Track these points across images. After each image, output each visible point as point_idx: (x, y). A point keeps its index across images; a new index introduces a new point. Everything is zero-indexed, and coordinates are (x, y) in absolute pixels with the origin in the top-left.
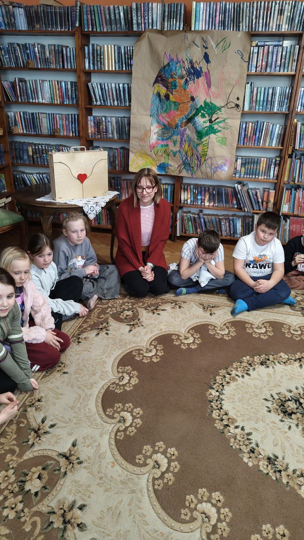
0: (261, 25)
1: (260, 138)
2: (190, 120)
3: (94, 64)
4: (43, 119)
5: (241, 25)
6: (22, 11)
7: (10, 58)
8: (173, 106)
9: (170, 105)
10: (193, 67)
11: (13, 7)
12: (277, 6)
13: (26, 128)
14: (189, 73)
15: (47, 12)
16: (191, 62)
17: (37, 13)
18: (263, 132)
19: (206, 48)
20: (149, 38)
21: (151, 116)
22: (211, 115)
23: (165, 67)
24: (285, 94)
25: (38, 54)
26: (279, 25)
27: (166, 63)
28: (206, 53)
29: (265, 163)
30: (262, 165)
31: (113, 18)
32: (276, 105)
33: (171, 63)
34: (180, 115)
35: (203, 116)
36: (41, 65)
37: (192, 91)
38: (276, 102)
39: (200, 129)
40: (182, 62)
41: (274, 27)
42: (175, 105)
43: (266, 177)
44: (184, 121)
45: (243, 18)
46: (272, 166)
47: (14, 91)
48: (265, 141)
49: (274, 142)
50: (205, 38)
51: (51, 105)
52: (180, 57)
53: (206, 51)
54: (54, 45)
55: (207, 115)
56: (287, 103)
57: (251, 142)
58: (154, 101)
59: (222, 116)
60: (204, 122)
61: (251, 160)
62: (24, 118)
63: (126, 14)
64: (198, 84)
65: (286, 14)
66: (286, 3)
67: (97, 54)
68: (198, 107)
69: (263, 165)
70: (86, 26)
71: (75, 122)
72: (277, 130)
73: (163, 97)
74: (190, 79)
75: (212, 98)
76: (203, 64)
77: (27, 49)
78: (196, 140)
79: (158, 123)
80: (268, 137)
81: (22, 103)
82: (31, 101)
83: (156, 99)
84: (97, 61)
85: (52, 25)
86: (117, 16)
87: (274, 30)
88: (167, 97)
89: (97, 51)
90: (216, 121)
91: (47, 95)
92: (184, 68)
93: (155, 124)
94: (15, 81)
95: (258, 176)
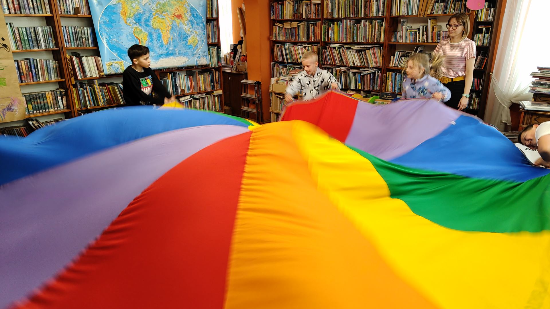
1: (37, 74)
18: (39, 68)
24: (48, 33)
29: (51, 96)
30: (48, 98)
32: (43, 43)
38: (42, 41)
43: (56, 109)
46: (59, 98)
48: (43, 76)
49: (53, 76)
56: (52, 40)
57: (28, 79)
61: (36, 96)
69: (50, 99)
72: (52, 65)
80: (46, 73)
95: (49, 109)
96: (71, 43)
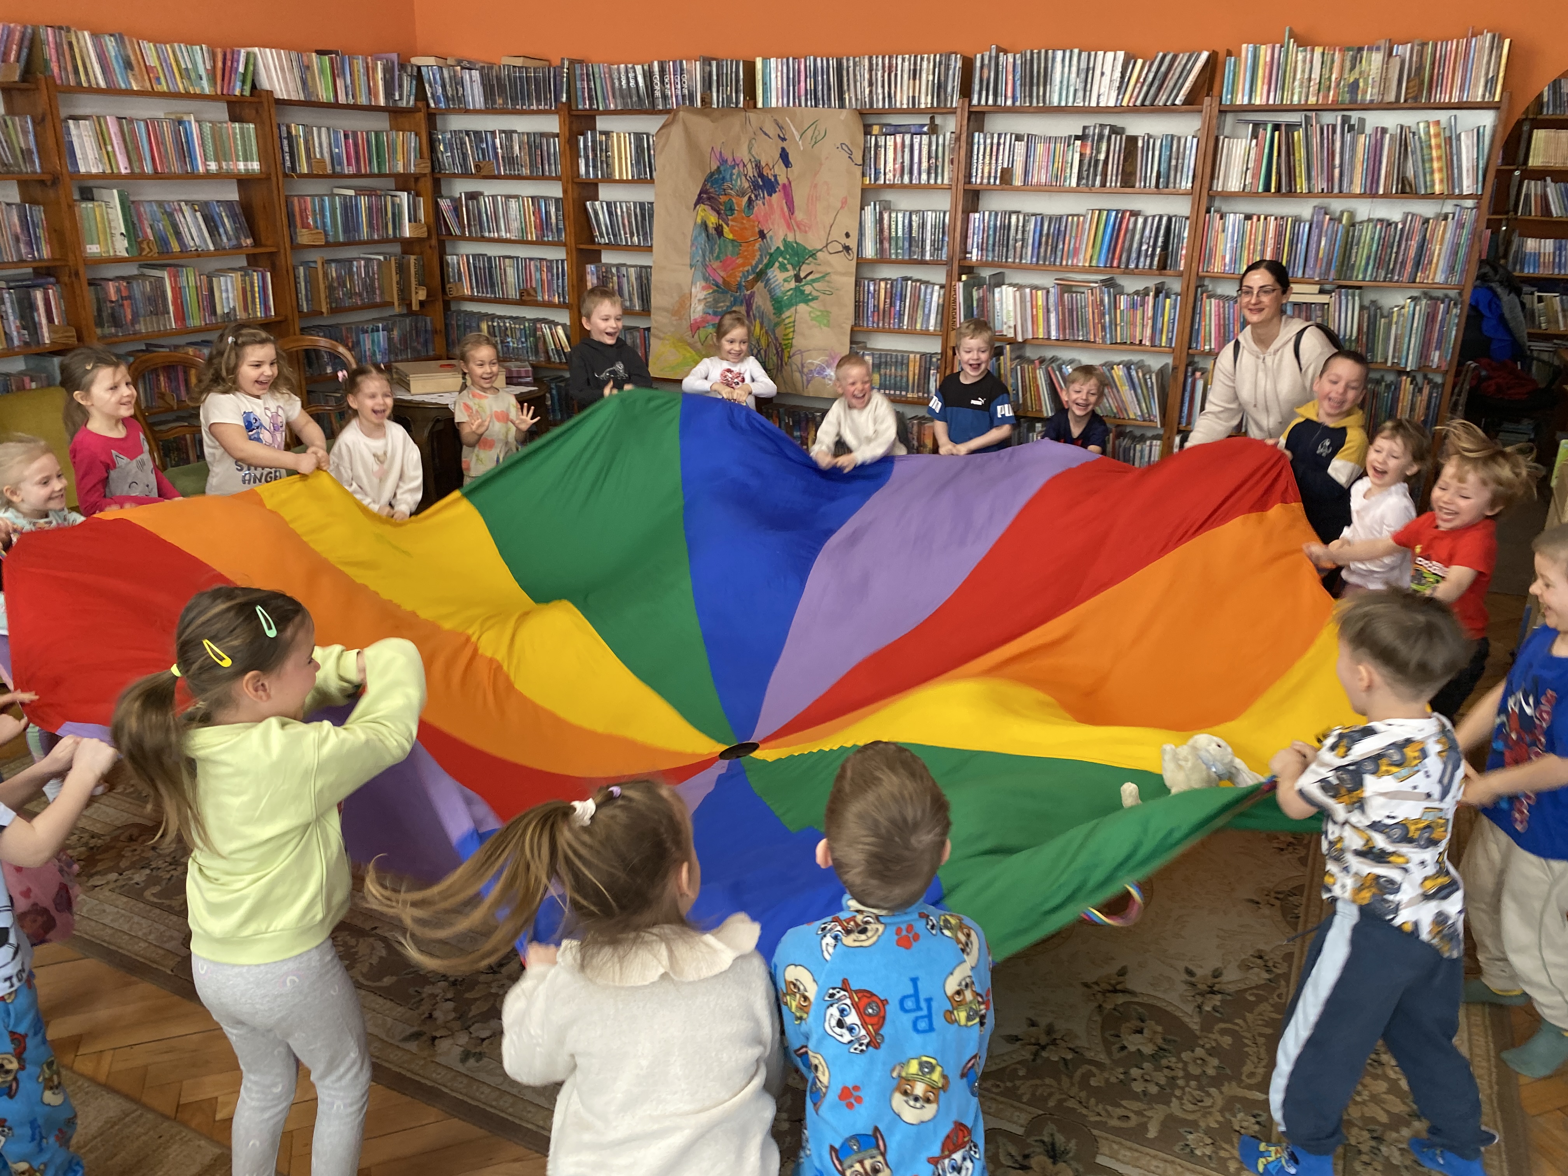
0: (881, 97)
1: (903, 309)
2: (761, 275)
3: (595, 167)
4: (508, 269)
5: (847, 96)
6: (476, 74)
7: (453, 156)
8: (730, 245)
9: (726, 246)
10: (761, 175)
11: (463, 68)
12: (906, 64)
13: (477, 287)
14: (755, 186)
15: (515, 77)
16: (758, 166)
17: (498, 78)
18: (908, 300)
19: (784, 139)
20: (684, 123)
21: (691, 266)
22: (798, 265)
23: (712, 174)
24: (944, 226)
25: (499, 151)
26: (914, 97)
27: (714, 167)
28: (783, 149)
29: (918, 364)
30: (911, 369)
31: (624, 86)
32: (928, 248)
33: (722, 168)
34: (743, 265)
35: (783, 268)
36: (505, 170)
37: (761, 219)
38: (928, 242)
39: (778, 293)
40: (741, 165)
41: (905, 101)
42: (733, 246)
43: (920, 394)
44: (751, 277)
45: (848, 85)
46: (931, 371)
47: (458, 217)
48: (912, 319)
49: (932, 321)
50: (780, 122)
51: (522, 242)
52: (738, 155)
53: (785, 144)
54: (528, 134)
55: (789, 267)
56: (947, 243)
57: (887, 320)
58: (696, 237)
59: (820, 268)
60: (785, 280)
61: (892, 358)
62: (475, 267)
63: (648, 79)
64: (771, 206)
65: (926, 77)
66: (922, 59)
67: (601, 150)
68: (772, 251)
69: (914, 369)
70: (580, 100)
71: (563, 275)
72: (936, 297)
73: (712, 231)
74: (756, 196)
75: (798, 233)
76: (780, 170)
77: (482, 141)
78: (772, 317)
79: (706, 279)
80: (920, 312)
81: (471, 239)
82: (487, 234)
83: (700, 234)
84: (602, 162)
85: (523, 99)
86: (632, 83)
87: (905, 106)
88: (719, 230)
89: (601, 142)
90: (809, 278)
91: (515, 225)
92: (746, 176)
93: (700, 284)
94: (460, 198)
95: (907, 392)
96: (987, 250)
